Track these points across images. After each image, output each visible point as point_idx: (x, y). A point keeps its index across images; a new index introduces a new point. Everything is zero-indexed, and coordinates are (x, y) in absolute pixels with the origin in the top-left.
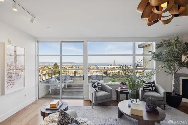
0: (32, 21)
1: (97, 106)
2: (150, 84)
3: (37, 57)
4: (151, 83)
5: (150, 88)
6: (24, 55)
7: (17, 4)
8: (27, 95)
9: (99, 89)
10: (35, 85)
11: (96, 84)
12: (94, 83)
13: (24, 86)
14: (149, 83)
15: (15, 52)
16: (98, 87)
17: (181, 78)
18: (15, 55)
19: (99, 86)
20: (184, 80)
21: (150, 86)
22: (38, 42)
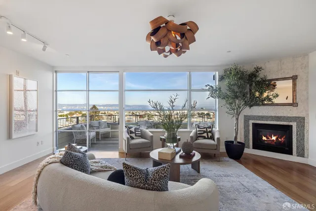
0: (44, 49)
1: (132, 159)
2: (205, 130)
3: (55, 93)
4: (206, 128)
5: (205, 135)
6: (36, 90)
7: (26, 34)
8: (40, 143)
9: (136, 136)
10: (52, 131)
11: (133, 130)
12: (130, 128)
13: (37, 131)
14: (204, 128)
15: (25, 86)
16: (135, 133)
17: (251, 122)
18: (25, 90)
19: (137, 132)
20: (255, 125)
21: (204, 132)
22: (56, 73)
